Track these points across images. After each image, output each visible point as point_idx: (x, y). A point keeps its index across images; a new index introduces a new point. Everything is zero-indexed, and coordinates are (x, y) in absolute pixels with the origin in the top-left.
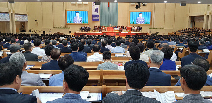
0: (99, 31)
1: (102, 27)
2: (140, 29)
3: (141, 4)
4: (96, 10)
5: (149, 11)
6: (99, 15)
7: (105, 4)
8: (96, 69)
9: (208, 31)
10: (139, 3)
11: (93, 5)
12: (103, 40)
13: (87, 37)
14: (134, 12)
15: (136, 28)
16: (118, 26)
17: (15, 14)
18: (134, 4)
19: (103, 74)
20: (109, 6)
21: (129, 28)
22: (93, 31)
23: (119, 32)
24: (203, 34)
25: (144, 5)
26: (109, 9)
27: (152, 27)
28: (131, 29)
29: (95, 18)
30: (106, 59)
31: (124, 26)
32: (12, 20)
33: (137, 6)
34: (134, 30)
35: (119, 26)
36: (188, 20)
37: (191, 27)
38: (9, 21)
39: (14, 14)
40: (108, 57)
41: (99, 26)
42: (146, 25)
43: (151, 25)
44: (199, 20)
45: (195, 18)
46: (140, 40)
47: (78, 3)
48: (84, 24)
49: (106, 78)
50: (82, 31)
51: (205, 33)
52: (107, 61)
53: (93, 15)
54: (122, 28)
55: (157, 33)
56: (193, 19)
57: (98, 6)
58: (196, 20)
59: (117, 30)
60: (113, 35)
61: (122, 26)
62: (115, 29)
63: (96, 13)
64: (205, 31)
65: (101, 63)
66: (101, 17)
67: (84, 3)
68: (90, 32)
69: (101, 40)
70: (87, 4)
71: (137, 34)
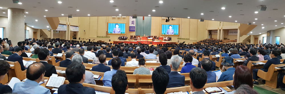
0: (135, 40)
1: (137, 37)
2: (170, 39)
3: (170, 18)
4: (133, 23)
5: (177, 25)
6: (135, 27)
7: (140, 18)
8: (132, 73)
9: (220, 41)
10: (169, 18)
11: (130, 18)
12: (138, 48)
13: (125, 45)
14: (165, 25)
15: (167, 38)
16: (151, 36)
17: (71, 26)
18: (165, 18)
19: (138, 77)
20: (144, 19)
21: (161, 38)
22: (129, 40)
23: (152, 41)
24: (217, 43)
25: (172, 19)
26: (143, 21)
27: (180, 38)
28: (162, 38)
29: (131, 29)
30: (141, 65)
31: (156, 36)
32: (68, 30)
33: (167, 20)
34: (165, 40)
35: (153, 36)
36: (207, 33)
37: (209, 38)
38: (66, 31)
39: (69, 26)
40: (143, 63)
41: (134, 36)
42: (175, 35)
43: (179, 36)
44: (214, 33)
45: (212, 31)
46: (170, 48)
47: (118, 17)
48: (122, 34)
49: (141, 81)
50: (120, 40)
51: (218, 43)
52: (142, 66)
53: (130, 27)
54: (155, 37)
55: (184, 42)
56: (210, 32)
57: (134, 19)
58: (213, 33)
59: (150, 39)
60: (147, 43)
61: (154, 36)
62: (149, 38)
63: (132, 25)
64: (219, 41)
65: (137, 68)
66: (137, 29)
67: (123, 17)
68: (127, 41)
69: (137, 48)
70: (125, 18)
71: (167, 43)
